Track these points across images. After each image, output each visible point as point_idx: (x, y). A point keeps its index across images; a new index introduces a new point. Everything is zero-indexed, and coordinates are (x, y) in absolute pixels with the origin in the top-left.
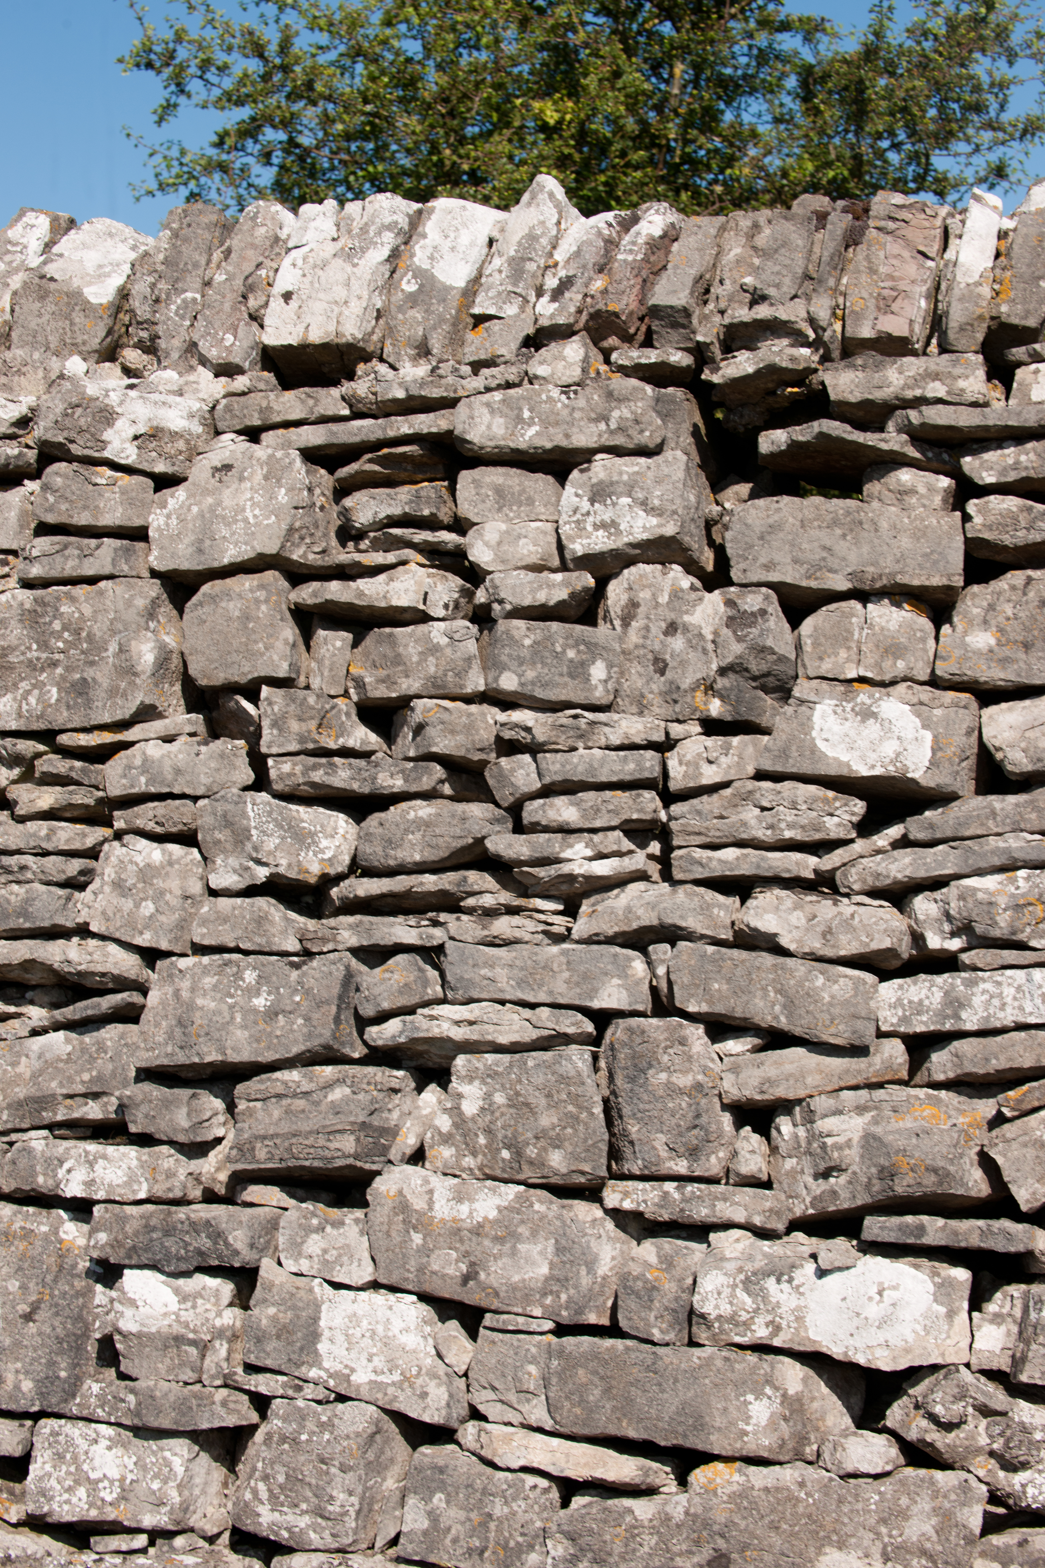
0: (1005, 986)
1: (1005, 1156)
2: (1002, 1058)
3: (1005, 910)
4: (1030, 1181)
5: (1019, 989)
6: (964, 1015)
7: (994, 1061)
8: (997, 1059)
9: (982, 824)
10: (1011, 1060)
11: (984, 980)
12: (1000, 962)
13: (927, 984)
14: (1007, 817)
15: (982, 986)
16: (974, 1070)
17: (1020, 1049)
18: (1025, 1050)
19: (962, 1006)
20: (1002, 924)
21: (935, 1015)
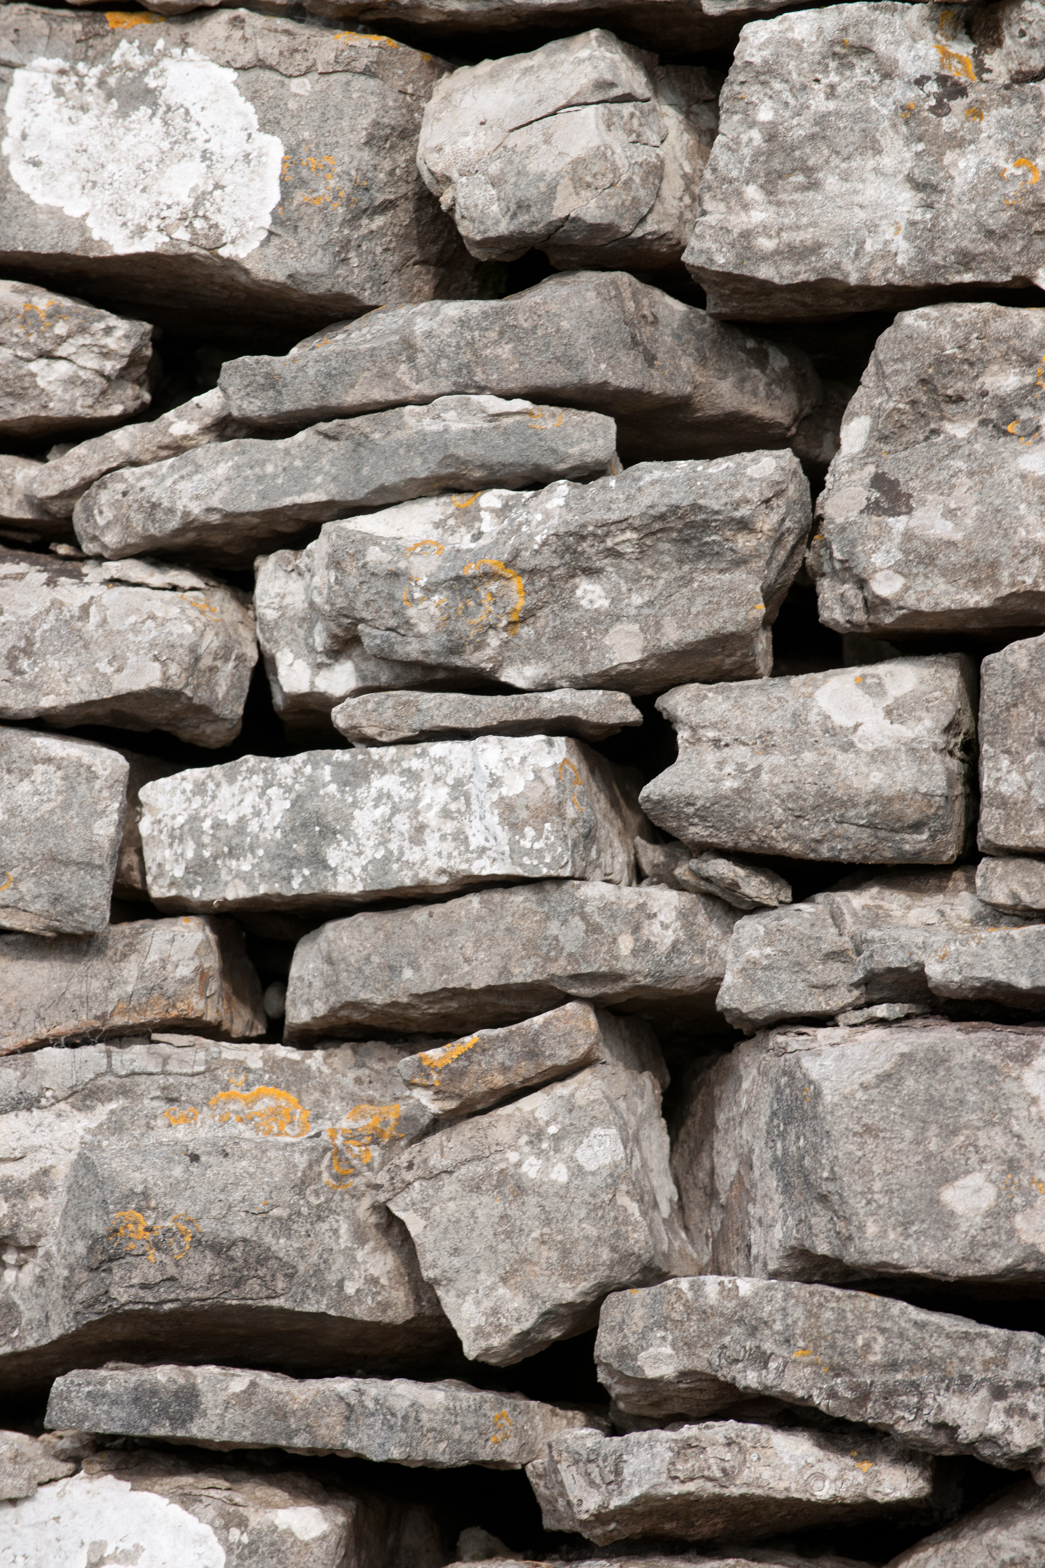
0: (428, 780)
1: (426, 1213)
2: (426, 965)
3: (429, 590)
4: (485, 1279)
5: (458, 788)
6: (333, 856)
7: (408, 973)
8: (416, 967)
9: (383, 375)
10: (445, 969)
11: (382, 768)
12: (418, 722)
13: (258, 780)
14: (441, 354)
15: (379, 783)
16: (363, 996)
17: (465, 940)
18: (477, 944)
19: (329, 833)
20: (424, 628)
21: (272, 857)
